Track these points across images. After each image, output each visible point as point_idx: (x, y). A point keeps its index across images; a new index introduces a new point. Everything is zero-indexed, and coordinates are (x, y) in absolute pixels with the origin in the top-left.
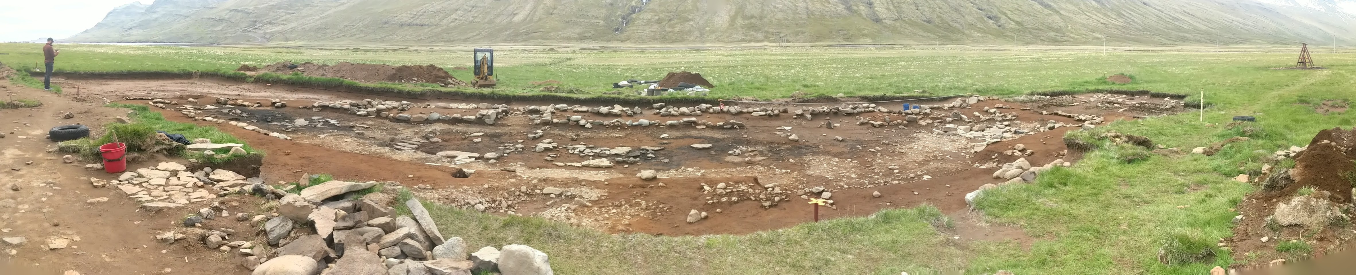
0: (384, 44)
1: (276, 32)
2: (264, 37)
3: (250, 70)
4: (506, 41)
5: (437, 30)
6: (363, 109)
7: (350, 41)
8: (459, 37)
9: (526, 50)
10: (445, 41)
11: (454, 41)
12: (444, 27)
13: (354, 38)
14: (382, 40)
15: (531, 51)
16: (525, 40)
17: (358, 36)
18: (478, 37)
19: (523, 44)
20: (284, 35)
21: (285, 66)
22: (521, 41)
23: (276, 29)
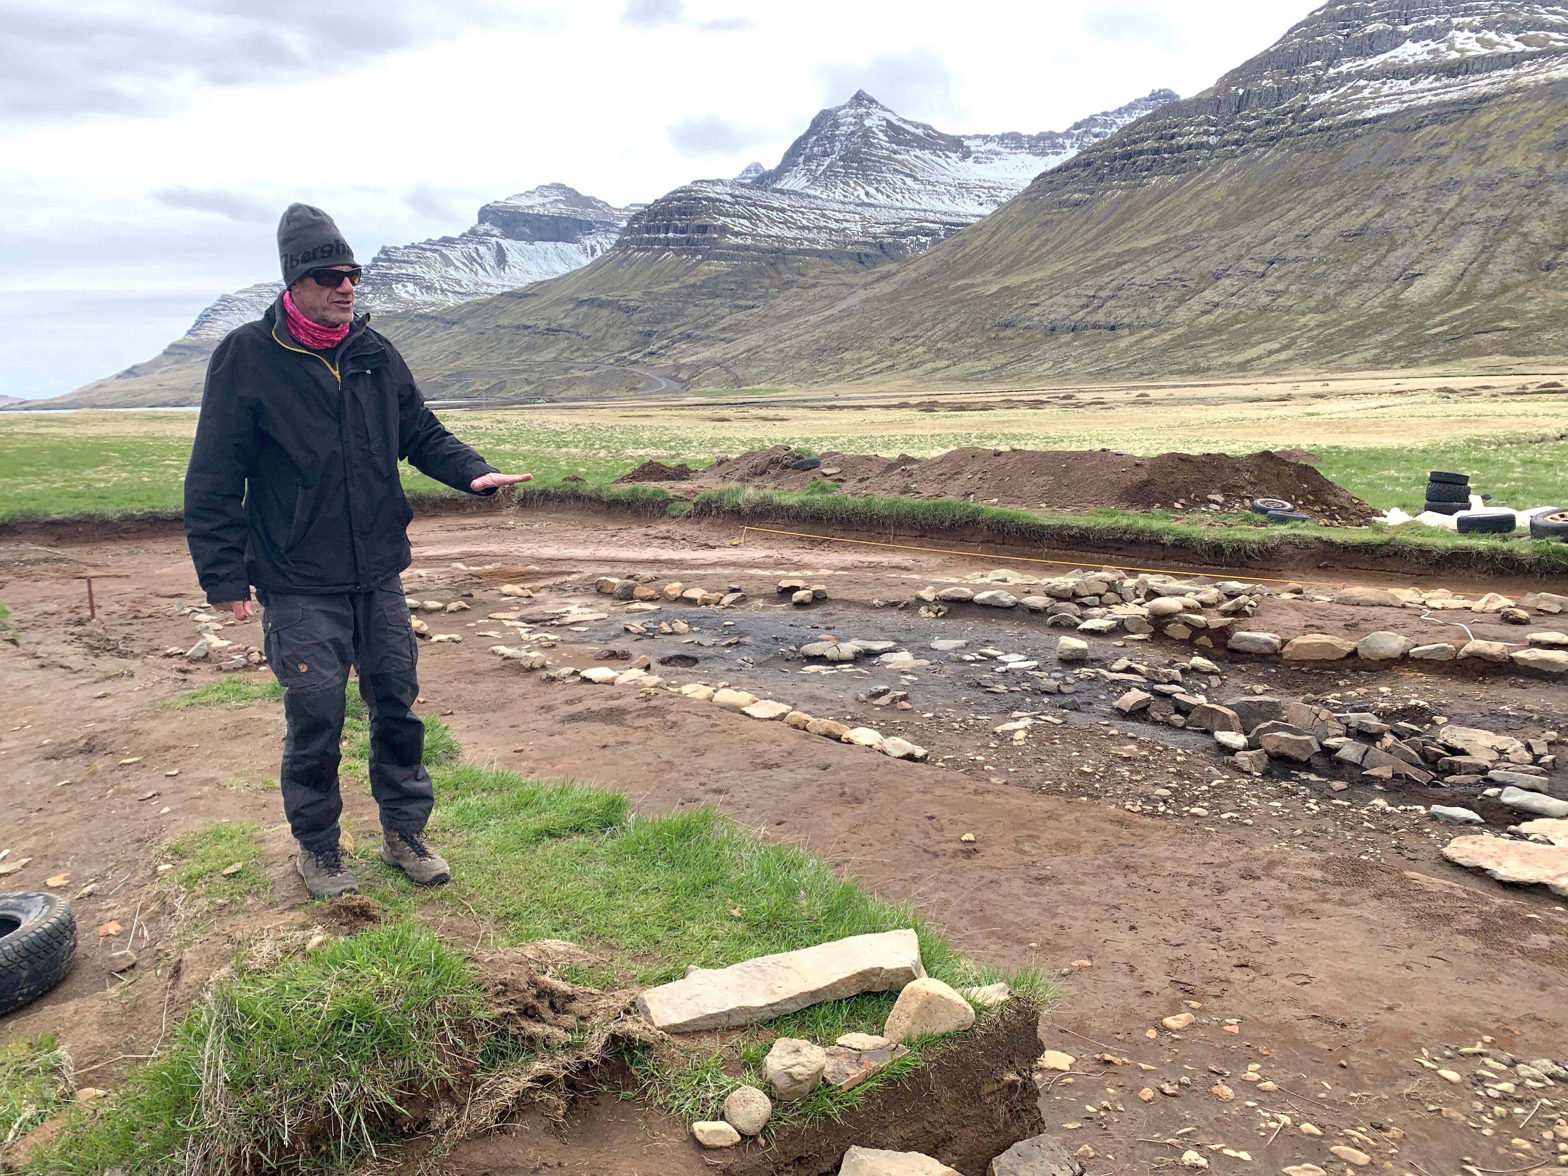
0: (1001, 387)
1: (707, 362)
2: (675, 379)
3: (670, 478)
4: (1376, 363)
5: (1156, 341)
6: (1096, 611)
7: (908, 382)
8: (1226, 359)
9: (1452, 391)
10: (1180, 372)
11: (1209, 369)
12: (1180, 331)
13: (919, 371)
14: (997, 375)
15: (1473, 392)
16: (1443, 359)
17: (929, 366)
18: (1283, 356)
19: (1439, 369)
20: (727, 369)
21: (774, 462)
22: (1432, 363)
23: (705, 353)
